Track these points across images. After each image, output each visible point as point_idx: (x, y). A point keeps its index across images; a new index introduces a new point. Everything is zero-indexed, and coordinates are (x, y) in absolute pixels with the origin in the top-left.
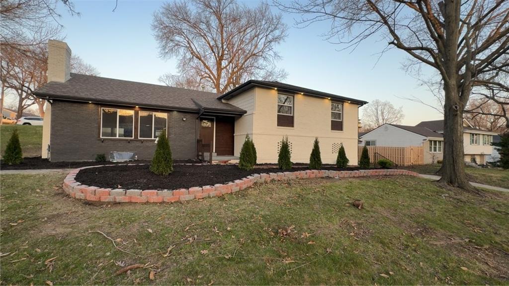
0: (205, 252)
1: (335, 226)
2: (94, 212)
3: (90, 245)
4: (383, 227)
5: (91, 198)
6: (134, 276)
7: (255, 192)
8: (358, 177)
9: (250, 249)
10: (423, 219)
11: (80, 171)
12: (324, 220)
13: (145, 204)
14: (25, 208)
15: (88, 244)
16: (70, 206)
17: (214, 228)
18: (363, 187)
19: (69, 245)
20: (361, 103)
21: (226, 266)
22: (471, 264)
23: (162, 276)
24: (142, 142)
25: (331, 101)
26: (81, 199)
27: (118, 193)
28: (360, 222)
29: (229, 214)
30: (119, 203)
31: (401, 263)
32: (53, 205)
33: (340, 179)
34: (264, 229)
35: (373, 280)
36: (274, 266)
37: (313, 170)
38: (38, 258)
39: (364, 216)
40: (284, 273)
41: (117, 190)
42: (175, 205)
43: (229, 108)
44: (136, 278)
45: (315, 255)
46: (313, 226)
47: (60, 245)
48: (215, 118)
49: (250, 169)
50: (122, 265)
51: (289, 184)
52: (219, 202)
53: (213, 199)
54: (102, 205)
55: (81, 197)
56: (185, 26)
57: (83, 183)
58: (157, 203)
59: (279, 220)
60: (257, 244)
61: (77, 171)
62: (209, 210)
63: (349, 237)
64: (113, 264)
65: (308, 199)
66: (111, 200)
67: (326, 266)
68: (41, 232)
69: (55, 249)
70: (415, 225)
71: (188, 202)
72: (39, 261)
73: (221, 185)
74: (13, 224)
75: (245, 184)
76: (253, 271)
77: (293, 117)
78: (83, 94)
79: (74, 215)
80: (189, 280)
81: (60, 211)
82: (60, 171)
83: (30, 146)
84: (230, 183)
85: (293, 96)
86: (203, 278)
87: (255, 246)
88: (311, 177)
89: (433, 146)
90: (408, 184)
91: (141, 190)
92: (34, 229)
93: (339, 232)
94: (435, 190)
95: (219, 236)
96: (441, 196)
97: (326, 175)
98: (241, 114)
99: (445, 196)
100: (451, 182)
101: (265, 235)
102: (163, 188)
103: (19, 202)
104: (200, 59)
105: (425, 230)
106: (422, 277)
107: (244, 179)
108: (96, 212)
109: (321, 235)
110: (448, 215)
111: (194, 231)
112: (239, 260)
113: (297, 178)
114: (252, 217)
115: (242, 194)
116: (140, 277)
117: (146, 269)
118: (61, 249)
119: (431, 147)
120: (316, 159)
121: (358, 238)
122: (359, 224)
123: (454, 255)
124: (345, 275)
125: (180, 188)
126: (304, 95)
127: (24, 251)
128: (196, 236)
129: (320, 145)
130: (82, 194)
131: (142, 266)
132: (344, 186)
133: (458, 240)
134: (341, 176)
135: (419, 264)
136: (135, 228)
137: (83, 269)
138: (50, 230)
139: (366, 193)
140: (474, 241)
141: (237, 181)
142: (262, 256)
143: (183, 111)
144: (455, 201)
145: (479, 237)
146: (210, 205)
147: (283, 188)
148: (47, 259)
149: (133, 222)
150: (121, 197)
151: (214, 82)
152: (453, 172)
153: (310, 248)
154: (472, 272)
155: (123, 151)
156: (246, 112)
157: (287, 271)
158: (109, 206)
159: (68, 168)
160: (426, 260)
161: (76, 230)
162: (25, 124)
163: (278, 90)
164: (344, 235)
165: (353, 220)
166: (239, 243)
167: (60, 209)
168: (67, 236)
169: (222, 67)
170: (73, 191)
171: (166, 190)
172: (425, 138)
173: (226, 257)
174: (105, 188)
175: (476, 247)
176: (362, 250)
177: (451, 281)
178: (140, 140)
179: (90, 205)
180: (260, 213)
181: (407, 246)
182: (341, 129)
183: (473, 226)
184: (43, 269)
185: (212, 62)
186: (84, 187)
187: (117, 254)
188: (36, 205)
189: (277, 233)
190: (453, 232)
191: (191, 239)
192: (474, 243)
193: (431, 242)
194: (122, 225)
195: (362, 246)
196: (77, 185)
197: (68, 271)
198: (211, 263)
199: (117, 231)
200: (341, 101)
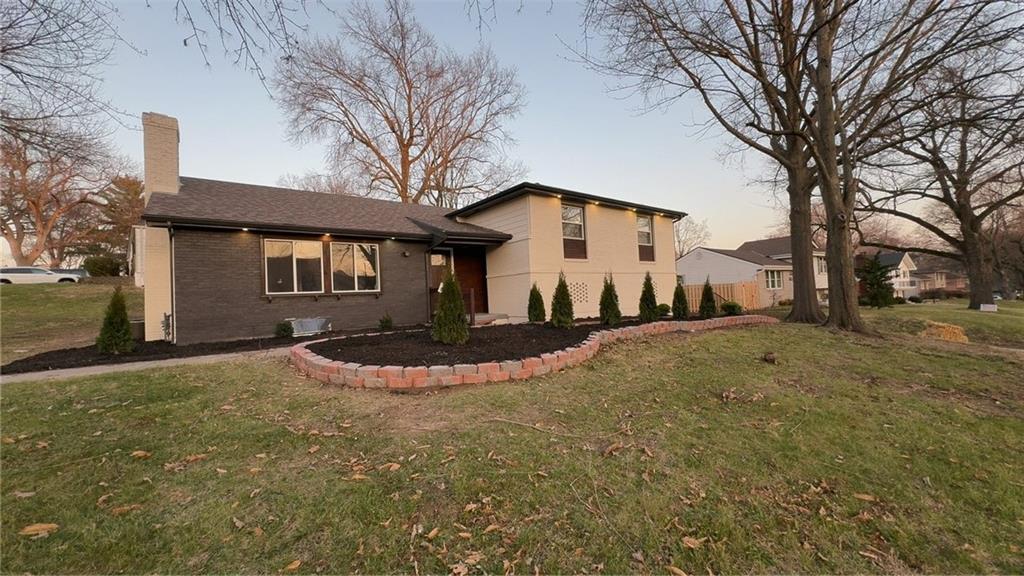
13: (487, 384)
20: (676, 216)
24: (338, 297)
25: (635, 215)
27: (440, 372)
28: (795, 378)
30: (447, 387)
37: (662, 323)
43: (474, 231)
48: (451, 249)
53: (577, 369)
58: (503, 382)
71: (548, 376)
77: (584, 242)
85: (583, 208)
89: (770, 279)
96: (845, 342)
98: (500, 240)
99: (850, 343)
100: (843, 325)
104: (368, 144)
119: (767, 281)
122: (796, 381)
126: (599, 205)
131: (621, 446)
143: (403, 239)
150: (447, 378)
151: (396, 187)
155: (307, 317)
156: (510, 237)
163: (562, 199)
165: (784, 377)
169: (410, 159)
172: (759, 267)
179: (404, 393)
182: (642, 258)
186: (371, 368)
189: (720, 398)
192: (938, 388)
200: (647, 214)
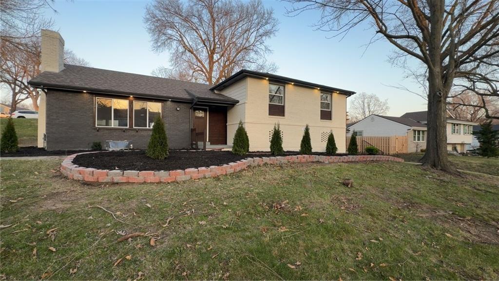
0: (203, 223)
1: (326, 201)
2: (92, 191)
3: (91, 217)
4: (372, 202)
5: (90, 179)
6: (135, 243)
7: (249, 174)
8: (346, 162)
9: (246, 220)
10: (409, 196)
11: (76, 156)
12: (316, 196)
13: (143, 184)
14: (24, 187)
15: (88, 217)
16: (68, 186)
17: (211, 203)
18: (352, 170)
19: (70, 218)
20: (349, 94)
21: (224, 234)
22: (454, 232)
23: (162, 243)
24: (137, 131)
25: (320, 92)
26: (79, 181)
27: (115, 174)
28: (350, 198)
29: (225, 191)
30: (117, 183)
31: (390, 231)
32: (51, 185)
33: (330, 163)
34: (259, 204)
35: (364, 245)
36: (270, 234)
37: (304, 155)
38: (40, 228)
39: (354, 193)
40: (279, 239)
41: (114, 171)
42: (172, 184)
43: (222, 98)
44: (137, 244)
45: (309, 224)
46: (306, 201)
47: (61, 218)
48: (208, 108)
49: (244, 154)
50: (123, 234)
51: (281, 167)
52: (215, 182)
53: (209, 179)
54: (100, 185)
55: (79, 179)
56: (177, 19)
57: (80, 165)
58: (154, 183)
59: (274, 196)
60: (253, 216)
61: (74, 156)
62: (205, 189)
63: (340, 210)
64: (114, 234)
65: (300, 179)
66: (109, 181)
67: (319, 233)
68: (41, 207)
69: (56, 221)
70: (402, 200)
71: (184, 182)
72: (41, 231)
73: (217, 167)
74: (12, 201)
75: (239, 166)
76: (250, 238)
77: (283, 107)
78: (78, 84)
79: (73, 193)
80: (188, 246)
81: (59, 190)
82: (57, 158)
83: (25, 138)
84: (225, 165)
85: (284, 87)
86: (202, 244)
87: (251, 218)
88: (302, 161)
89: (417, 136)
90: (394, 168)
91: (138, 171)
92: (34, 204)
93: (331, 206)
94: (419, 172)
95: (216, 209)
96: (425, 177)
97: (317, 160)
98: (233, 103)
99: (429, 177)
100: (434, 166)
101: (260, 209)
102: (159, 170)
103: (17, 182)
104: (192, 53)
105: (412, 204)
106: (409, 242)
107: (238, 162)
108: (95, 191)
109: (313, 209)
110: (432, 192)
111: (191, 205)
112: (236, 229)
113: (289, 162)
114: (247, 194)
115: (237, 175)
116: (141, 243)
117: (146, 237)
118: (62, 221)
119: (415, 137)
120: (307, 146)
121: (348, 211)
122: (349, 200)
123: (439, 225)
124: (337, 241)
125: (176, 168)
126: (294, 85)
127: (26, 223)
128: (193, 210)
129: (310, 132)
130: (80, 176)
131: (143, 234)
132: (334, 168)
133: (442, 213)
134: (331, 161)
135: (407, 231)
136: (134, 204)
137: (85, 237)
138: (49, 205)
139: (355, 175)
140: (457, 213)
141: (232, 164)
142: (258, 226)
143: (176, 101)
144: (439, 182)
145: (462, 210)
146: (206, 184)
147: (275, 171)
148: (49, 229)
149: (131, 198)
150: (118, 178)
151: (206, 76)
152: (436, 156)
153: (303, 219)
154: (456, 238)
155: (118, 140)
156: (238, 102)
157: (282, 237)
158: (107, 186)
159: (65, 155)
160: (413, 229)
161: (75, 206)
162: (19, 117)
163: (269, 80)
164: (335, 209)
165: (343, 197)
166: (236, 215)
167: (59, 189)
168: (67, 210)
169: (214, 61)
170: (71, 173)
171: (162, 171)
172: (409, 128)
173: (224, 227)
174: (103, 169)
175: (459, 218)
176: (353, 220)
177: (436, 245)
178: (135, 130)
179: (88, 185)
180: (255, 190)
181: (395, 218)
182: (330, 119)
183: (456, 201)
184: (45, 237)
185: (204, 55)
186: (81, 168)
187: (118, 225)
188: (35, 185)
189: (271, 207)
190: (438, 206)
191: (189, 212)
192: (457, 215)
193: (417, 215)
194: (120, 202)
195: (352, 218)
196: (74, 167)
197: (69, 239)
198: (209, 232)
199: (117, 206)
200: (330, 92)
